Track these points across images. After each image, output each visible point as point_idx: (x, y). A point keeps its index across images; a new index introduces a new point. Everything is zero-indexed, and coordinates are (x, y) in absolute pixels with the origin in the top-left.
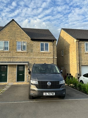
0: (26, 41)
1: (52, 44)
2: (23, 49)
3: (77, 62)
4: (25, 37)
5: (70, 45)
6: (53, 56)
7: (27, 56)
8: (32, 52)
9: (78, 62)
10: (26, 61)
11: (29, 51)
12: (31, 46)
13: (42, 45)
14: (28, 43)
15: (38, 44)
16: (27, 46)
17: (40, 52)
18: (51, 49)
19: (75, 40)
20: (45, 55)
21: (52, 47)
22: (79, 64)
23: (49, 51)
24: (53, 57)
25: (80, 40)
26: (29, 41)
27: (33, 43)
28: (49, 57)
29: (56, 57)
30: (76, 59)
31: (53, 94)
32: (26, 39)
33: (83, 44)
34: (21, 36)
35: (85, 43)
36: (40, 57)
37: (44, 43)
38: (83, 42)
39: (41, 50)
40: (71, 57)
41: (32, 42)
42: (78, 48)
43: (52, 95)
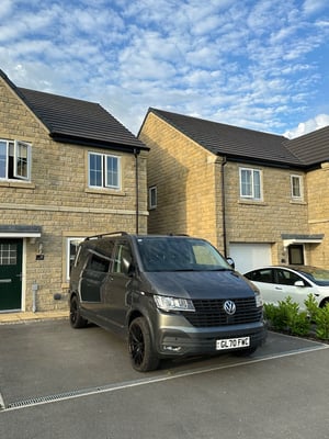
0: (32, 140)
1: (134, 163)
2: (18, 173)
3: (218, 233)
4: (26, 125)
5: (188, 171)
6: (137, 205)
7: (32, 203)
8: (54, 186)
9: (222, 230)
10: (30, 224)
11: (41, 181)
12: (52, 164)
13: (95, 162)
14: (37, 151)
15: (80, 156)
16: (35, 161)
17: (86, 190)
18: (128, 180)
19: (212, 158)
20: (105, 200)
21: (133, 173)
22: (222, 239)
24: (134, 212)
25: (228, 158)
26: (43, 141)
27: (57, 153)
29: (147, 213)
30: (213, 222)
31: (243, 343)
32: (29, 130)
33: (234, 173)
35: (241, 169)
36: (86, 210)
37: (105, 155)
38: (234, 166)
39: (92, 183)
40: (193, 213)
41: (55, 145)
42: (220, 186)
43: (241, 345)
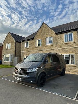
0: (53, 36)
1: (77, 33)
7: (53, 48)
8: (57, 44)
11: (54, 43)
12: (56, 39)
13: (66, 36)
15: (62, 36)
16: (53, 40)
17: (64, 43)
18: (75, 38)
20: (69, 45)
21: (77, 36)
23: (73, 41)
26: (54, 35)
27: (57, 37)
28: (74, 47)
32: (52, 34)
34: (49, 33)
36: (64, 48)
37: (68, 34)
39: (66, 41)
